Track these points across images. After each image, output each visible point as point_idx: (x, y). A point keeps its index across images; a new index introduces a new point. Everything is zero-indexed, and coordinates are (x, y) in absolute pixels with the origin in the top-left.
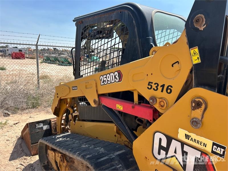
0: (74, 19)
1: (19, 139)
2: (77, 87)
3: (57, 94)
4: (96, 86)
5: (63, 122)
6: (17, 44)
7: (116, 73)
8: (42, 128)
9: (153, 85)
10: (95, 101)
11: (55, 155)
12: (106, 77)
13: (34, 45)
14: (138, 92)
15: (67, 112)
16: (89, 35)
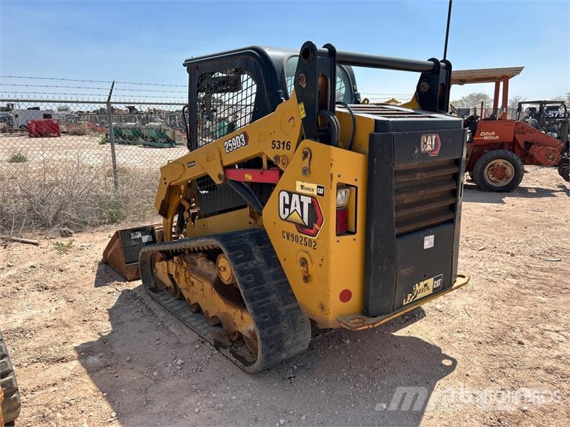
0: (184, 62)
1: (100, 264)
2: (194, 162)
3: (165, 179)
4: (220, 156)
5: (173, 230)
6: (65, 102)
7: (242, 135)
8: (140, 239)
9: (276, 143)
10: (219, 176)
11: (168, 264)
12: (231, 142)
13: (104, 103)
14: (267, 156)
15: (181, 209)
16: (208, 87)
